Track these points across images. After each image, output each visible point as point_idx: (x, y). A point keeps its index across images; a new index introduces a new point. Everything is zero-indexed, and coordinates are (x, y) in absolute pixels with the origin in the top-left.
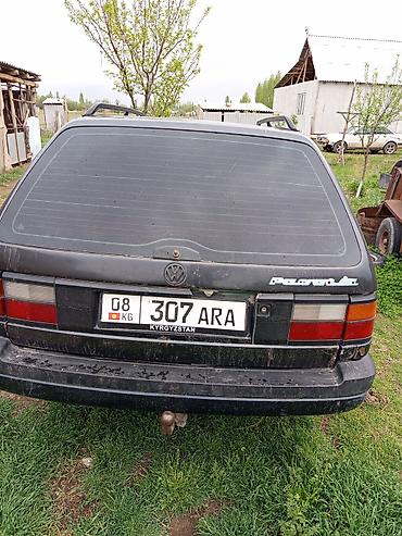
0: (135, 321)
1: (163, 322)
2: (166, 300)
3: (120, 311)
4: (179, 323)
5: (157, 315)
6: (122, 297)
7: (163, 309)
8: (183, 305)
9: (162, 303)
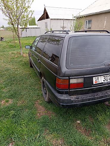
0: (100, 82)
1: (106, 81)
2: (106, 76)
3: (97, 81)
4: (109, 81)
5: (104, 80)
6: (97, 77)
7: (105, 78)
8: (109, 76)
9: (105, 77)
